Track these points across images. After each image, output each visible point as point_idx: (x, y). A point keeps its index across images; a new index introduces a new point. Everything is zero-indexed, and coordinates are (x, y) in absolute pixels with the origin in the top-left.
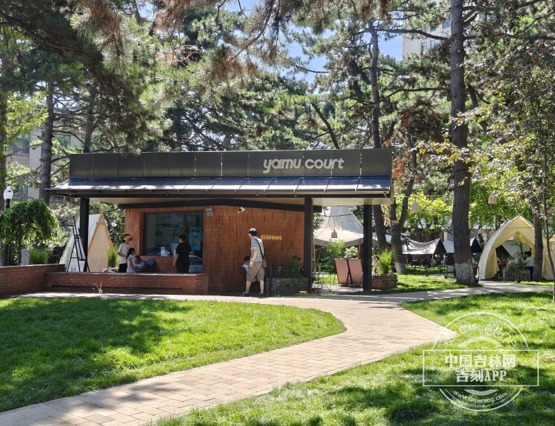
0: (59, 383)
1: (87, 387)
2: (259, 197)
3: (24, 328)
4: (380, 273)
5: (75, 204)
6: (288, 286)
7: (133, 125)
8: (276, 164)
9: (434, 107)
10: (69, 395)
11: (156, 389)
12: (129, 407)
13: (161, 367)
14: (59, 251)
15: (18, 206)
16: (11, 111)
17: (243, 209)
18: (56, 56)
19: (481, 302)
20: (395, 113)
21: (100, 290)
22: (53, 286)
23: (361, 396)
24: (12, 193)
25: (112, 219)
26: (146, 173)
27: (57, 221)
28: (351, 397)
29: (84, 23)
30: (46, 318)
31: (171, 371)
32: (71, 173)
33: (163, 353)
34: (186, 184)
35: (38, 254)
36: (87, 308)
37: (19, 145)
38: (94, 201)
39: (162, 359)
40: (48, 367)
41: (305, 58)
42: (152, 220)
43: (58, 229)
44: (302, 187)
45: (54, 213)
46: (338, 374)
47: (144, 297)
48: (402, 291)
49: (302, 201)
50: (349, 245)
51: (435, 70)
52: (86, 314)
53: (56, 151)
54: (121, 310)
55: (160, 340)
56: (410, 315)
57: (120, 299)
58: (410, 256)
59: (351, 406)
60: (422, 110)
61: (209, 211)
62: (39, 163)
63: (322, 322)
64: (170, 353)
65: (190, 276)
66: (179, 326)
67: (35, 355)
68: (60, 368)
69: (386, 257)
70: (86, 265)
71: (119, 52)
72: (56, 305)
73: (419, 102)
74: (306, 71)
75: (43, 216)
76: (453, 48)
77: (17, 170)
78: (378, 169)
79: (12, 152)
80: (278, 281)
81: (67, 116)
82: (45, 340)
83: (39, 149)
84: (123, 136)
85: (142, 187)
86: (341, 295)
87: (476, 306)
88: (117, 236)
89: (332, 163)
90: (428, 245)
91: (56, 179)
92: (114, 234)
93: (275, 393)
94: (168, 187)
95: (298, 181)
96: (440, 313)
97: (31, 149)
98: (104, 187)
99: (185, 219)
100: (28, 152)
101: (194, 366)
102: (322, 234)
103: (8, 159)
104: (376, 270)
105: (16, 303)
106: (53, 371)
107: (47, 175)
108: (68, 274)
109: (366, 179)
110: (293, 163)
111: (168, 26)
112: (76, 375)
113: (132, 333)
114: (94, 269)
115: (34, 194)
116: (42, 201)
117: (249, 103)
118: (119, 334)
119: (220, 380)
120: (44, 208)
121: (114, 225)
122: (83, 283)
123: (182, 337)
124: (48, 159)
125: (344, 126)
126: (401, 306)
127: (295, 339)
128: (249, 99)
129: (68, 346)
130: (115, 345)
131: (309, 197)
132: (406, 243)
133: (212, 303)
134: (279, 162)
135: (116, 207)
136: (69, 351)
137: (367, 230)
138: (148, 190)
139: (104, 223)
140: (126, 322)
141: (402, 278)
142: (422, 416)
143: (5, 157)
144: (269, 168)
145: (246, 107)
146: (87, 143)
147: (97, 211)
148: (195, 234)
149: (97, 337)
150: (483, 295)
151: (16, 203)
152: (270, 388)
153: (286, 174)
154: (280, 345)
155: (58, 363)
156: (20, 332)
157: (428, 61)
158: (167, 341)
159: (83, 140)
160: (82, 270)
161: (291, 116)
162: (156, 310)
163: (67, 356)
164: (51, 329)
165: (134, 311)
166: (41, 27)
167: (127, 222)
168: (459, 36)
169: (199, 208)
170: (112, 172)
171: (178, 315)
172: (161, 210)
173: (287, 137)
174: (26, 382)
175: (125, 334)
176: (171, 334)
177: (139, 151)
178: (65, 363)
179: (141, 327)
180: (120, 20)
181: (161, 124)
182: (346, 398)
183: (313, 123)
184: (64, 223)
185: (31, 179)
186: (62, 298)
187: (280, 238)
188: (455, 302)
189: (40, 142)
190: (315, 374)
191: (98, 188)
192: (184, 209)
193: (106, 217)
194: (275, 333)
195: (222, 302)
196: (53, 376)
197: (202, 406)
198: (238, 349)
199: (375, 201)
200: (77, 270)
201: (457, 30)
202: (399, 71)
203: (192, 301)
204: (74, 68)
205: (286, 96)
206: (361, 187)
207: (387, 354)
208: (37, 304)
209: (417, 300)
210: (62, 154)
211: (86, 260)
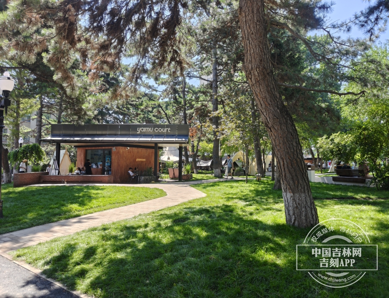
0: (48, 218)
1: (60, 219)
2: (135, 143)
3: (31, 198)
4: (186, 173)
5: (53, 145)
6: (147, 179)
7: (80, 113)
8: (142, 130)
9: (209, 107)
10: (52, 222)
11: (88, 218)
12: (77, 225)
13: (91, 210)
14: (45, 166)
15: (26, 146)
16: (22, 103)
17: (128, 148)
18: (46, 84)
19: (220, 184)
20: (193, 109)
21: (65, 183)
22: (43, 181)
23: (165, 216)
24: (23, 141)
25: (71, 152)
26: (87, 133)
27: (44, 153)
28: (162, 217)
29: (59, 79)
30: (41, 194)
31: (95, 212)
32: (52, 131)
33: (92, 205)
34: (104, 137)
35: (36, 168)
36: (59, 190)
37: (26, 118)
38: (62, 144)
39: (92, 208)
40: (44, 212)
41: (156, 86)
42: (89, 152)
43: (45, 157)
44: (153, 139)
45: (43, 149)
46: (160, 210)
47: (85, 185)
48: (194, 180)
49: (153, 145)
50: (175, 162)
51: (208, 92)
52: (59, 192)
53: (44, 121)
54: (75, 190)
55: (91, 201)
56: (193, 189)
57: (75, 186)
58: (201, 167)
59: (161, 219)
60: (204, 108)
61: (114, 149)
62: (36, 127)
63: (158, 193)
64: (95, 205)
65: (106, 176)
66: (99, 195)
67: (37, 208)
68: (48, 213)
69: (188, 167)
70: (59, 172)
71: (73, 89)
72: (45, 189)
73: (202, 105)
74: (157, 91)
75: (38, 151)
76: (214, 85)
77: (25, 130)
78: (184, 132)
79: (22, 121)
80: (143, 178)
81: (50, 106)
82: (41, 202)
83: (35, 120)
84: (76, 117)
85: (85, 139)
86: (168, 183)
87: (218, 185)
88: (73, 160)
89: (166, 129)
90: (208, 162)
91: (44, 134)
92: (72, 159)
93: (135, 217)
94: (96, 139)
95: (151, 137)
96: (204, 188)
97: (31, 120)
98: (68, 139)
99: (104, 152)
100: (30, 121)
101: (105, 210)
102: (164, 158)
103: (20, 125)
104: (184, 173)
105: (27, 189)
106: (45, 214)
107: (40, 132)
108: (50, 176)
109: (179, 136)
110: (150, 129)
111: (94, 79)
112: (55, 215)
113: (79, 198)
114: (62, 173)
115: (33, 141)
116: (37, 144)
117: (132, 103)
118: (74, 199)
119: (114, 214)
120: (38, 147)
121: (72, 154)
122: (57, 180)
123: (100, 200)
124: (40, 125)
125: (173, 114)
126: (190, 186)
127: (146, 199)
128: (132, 101)
129: (51, 204)
130: (72, 203)
131: (156, 143)
132: (199, 161)
133: (114, 187)
134: (144, 129)
135: (73, 147)
136: (52, 206)
137: (180, 156)
138: (87, 140)
139: (67, 154)
140: (77, 195)
141: (194, 175)
142: (184, 221)
143: (19, 124)
144: (139, 131)
145: (131, 105)
146: (59, 118)
147: (64, 148)
148: (108, 158)
149: (64, 201)
150: (223, 181)
151: (25, 145)
152: (133, 216)
153: (146, 133)
154: (139, 201)
155: (47, 211)
156: (29, 200)
157: (206, 89)
158: (94, 201)
159: (57, 116)
160: (57, 174)
161: (150, 109)
162: (90, 189)
163: (51, 208)
164: (43, 198)
165: (80, 190)
166: (39, 71)
167: (78, 154)
168: (216, 80)
169: (110, 148)
170: (71, 132)
171: (99, 191)
172: (93, 148)
173: (150, 117)
174: (34, 218)
175: (76, 199)
176: (95, 198)
177: (83, 123)
178: (50, 211)
179: (84, 196)
180: (74, 78)
181: (93, 112)
182: (159, 217)
183: (159, 112)
184: (48, 154)
185: (31, 134)
186: (48, 186)
187: (145, 160)
188: (211, 184)
189: (36, 117)
190: (151, 210)
191: (64, 139)
192: (103, 148)
193: (68, 151)
194: (138, 197)
195: (118, 186)
196: (45, 216)
197: (105, 223)
198: (124, 203)
199: (183, 145)
200: (55, 174)
201: (215, 78)
202: (195, 93)
203: (106, 186)
204: (53, 90)
205: (148, 102)
206: (177, 139)
207: (179, 203)
208: (36, 189)
209: (197, 183)
210: (47, 123)
211: (59, 170)
